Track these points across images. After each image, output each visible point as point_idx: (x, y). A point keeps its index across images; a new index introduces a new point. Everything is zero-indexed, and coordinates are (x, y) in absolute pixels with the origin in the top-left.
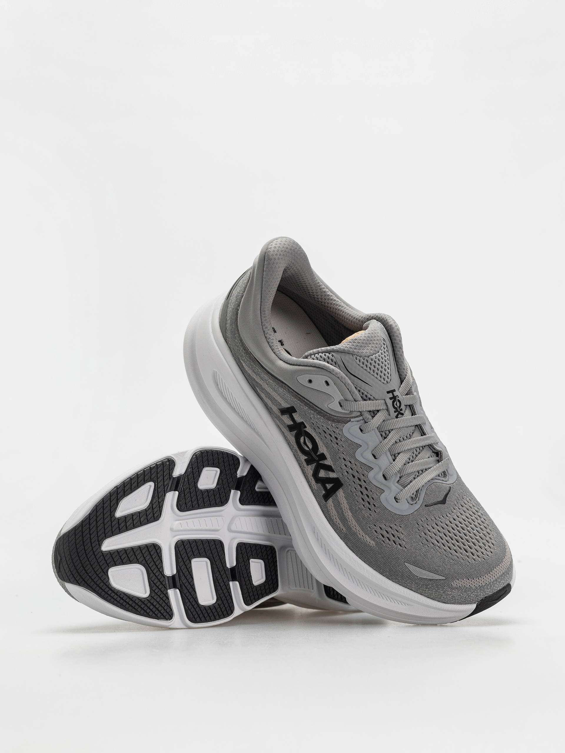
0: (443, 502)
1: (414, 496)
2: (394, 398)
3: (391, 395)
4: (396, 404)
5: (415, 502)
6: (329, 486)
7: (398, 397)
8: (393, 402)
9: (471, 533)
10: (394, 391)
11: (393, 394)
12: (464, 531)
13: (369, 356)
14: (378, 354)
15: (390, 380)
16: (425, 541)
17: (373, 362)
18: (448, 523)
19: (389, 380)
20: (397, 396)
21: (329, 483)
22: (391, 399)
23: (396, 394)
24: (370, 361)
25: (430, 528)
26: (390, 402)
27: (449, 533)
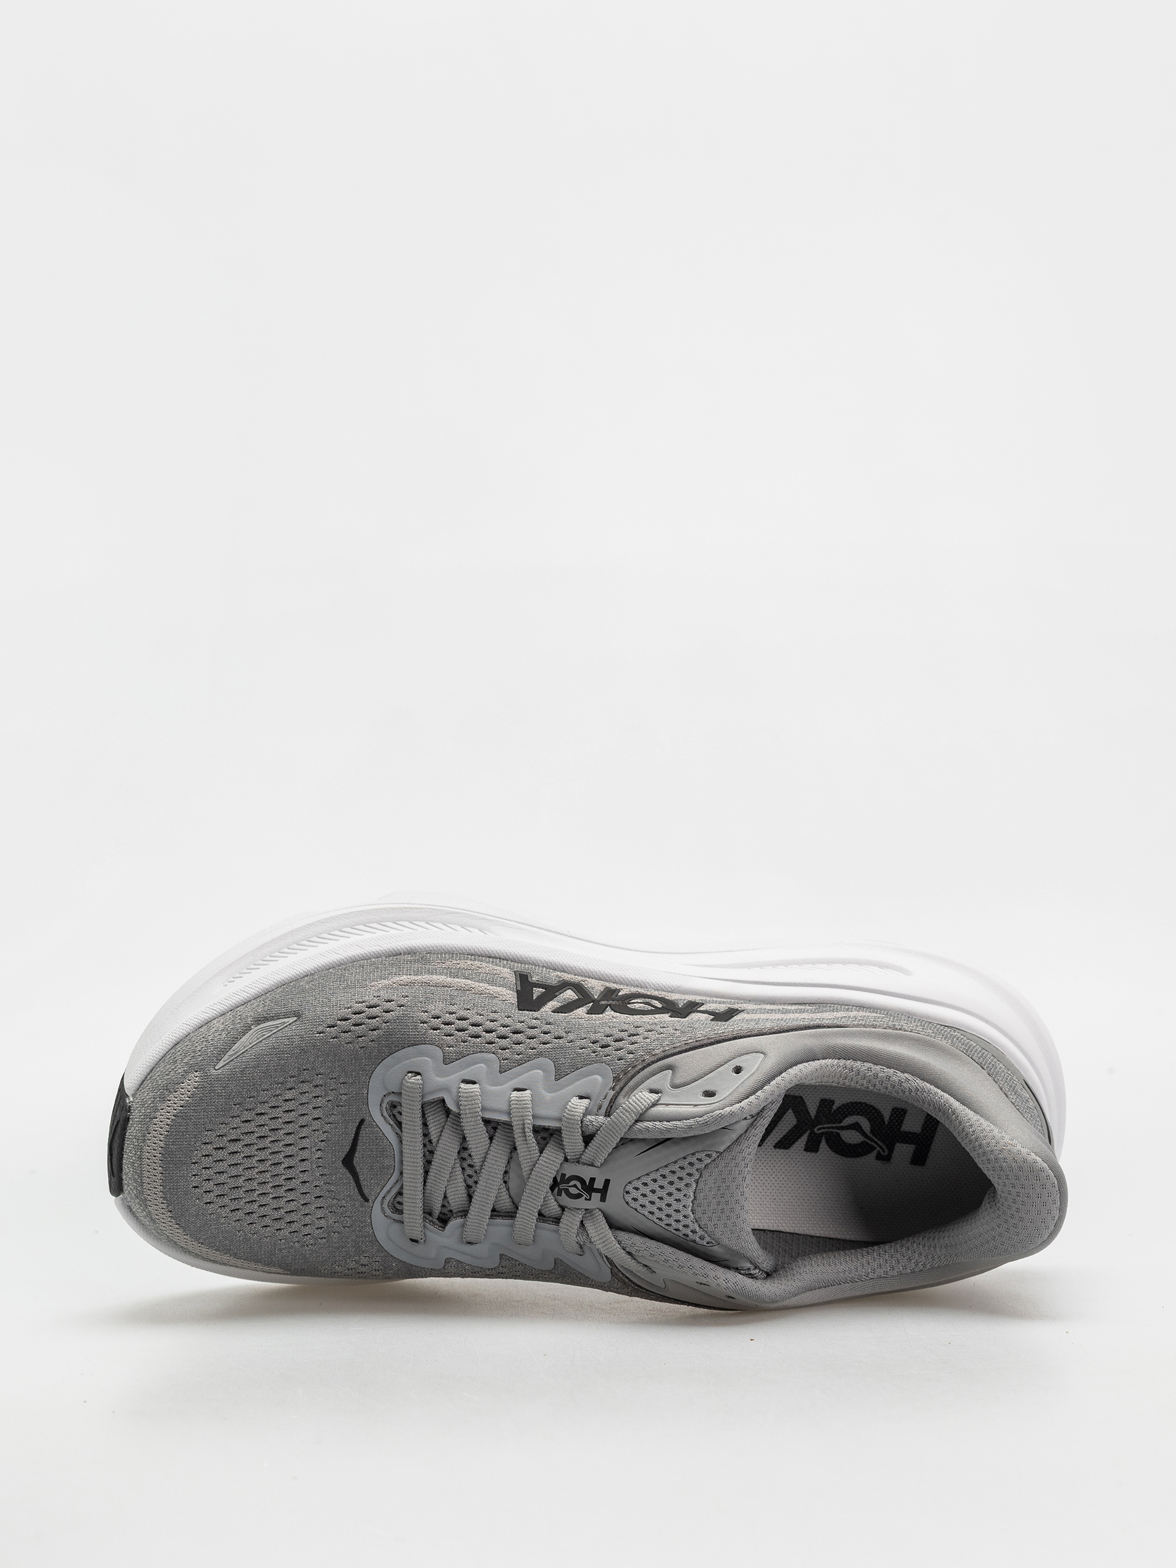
0: (348, 1161)
1: (395, 1112)
2: (589, 1187)
3: (599, 1185)
4: (575, 1186)
5: (384, 1105)
6: (537, 992)
7: (586, 1199)
8: (582, 1181)
9: (257, 1173)
10: (603, 1199)
11: (597, 1191)
12: (270, 1162)
13: (697, 1182)
14: (690, 1209)
15: (627, 1203)
16: (305, 1075)
17: (681, 1185)
18: (305, 1143)
19: (629, 1198)
20: (590, 1199)
21: (543, 994)
22: (593, 1180)
23: (596, 1196)
24: (687, 1180)
25: (320, 1102)
26: (587, 1173)
27: (286, 1131)
